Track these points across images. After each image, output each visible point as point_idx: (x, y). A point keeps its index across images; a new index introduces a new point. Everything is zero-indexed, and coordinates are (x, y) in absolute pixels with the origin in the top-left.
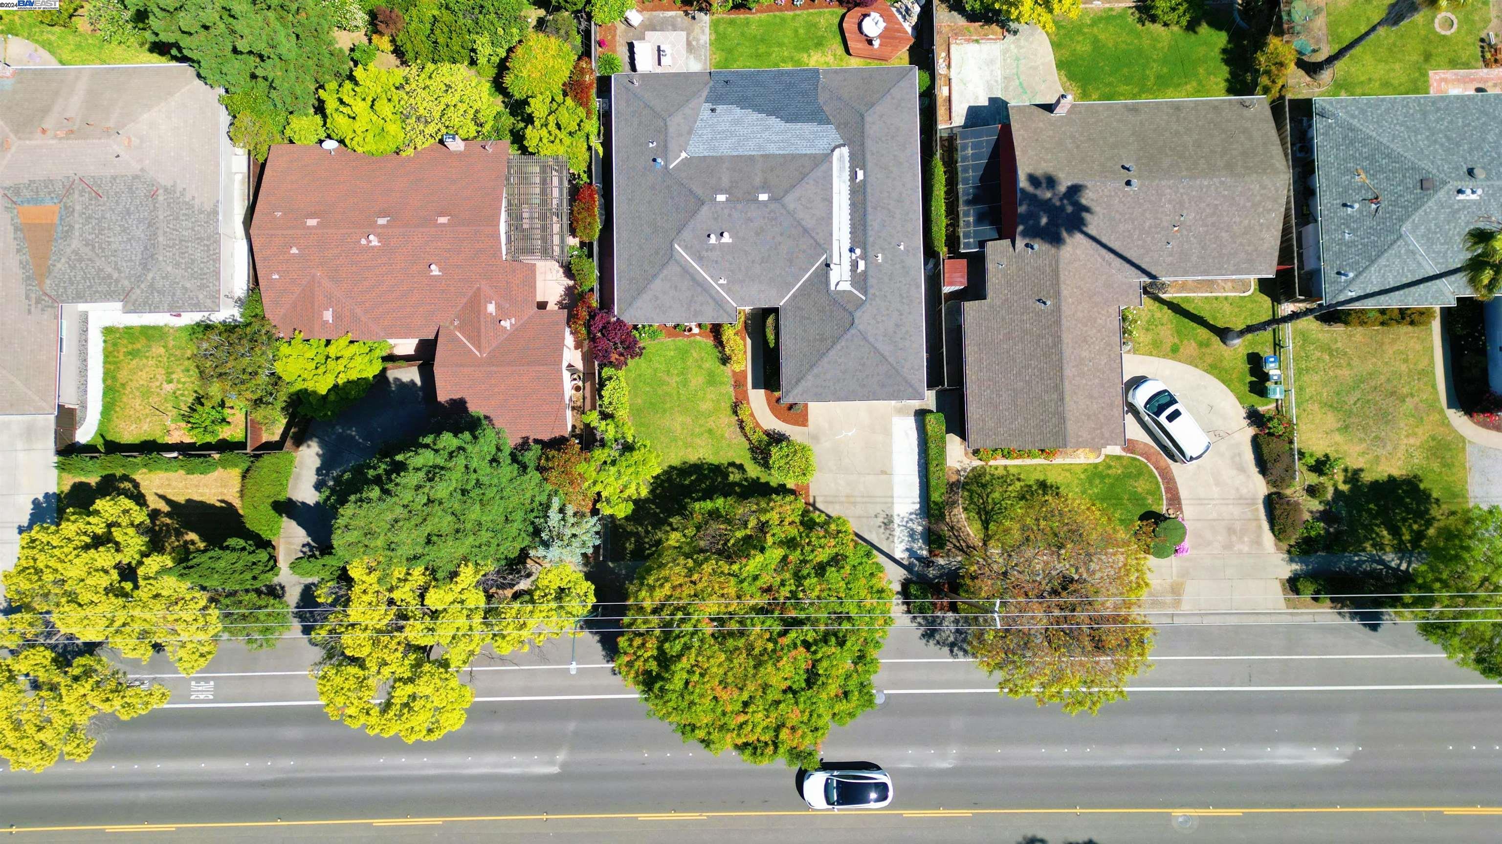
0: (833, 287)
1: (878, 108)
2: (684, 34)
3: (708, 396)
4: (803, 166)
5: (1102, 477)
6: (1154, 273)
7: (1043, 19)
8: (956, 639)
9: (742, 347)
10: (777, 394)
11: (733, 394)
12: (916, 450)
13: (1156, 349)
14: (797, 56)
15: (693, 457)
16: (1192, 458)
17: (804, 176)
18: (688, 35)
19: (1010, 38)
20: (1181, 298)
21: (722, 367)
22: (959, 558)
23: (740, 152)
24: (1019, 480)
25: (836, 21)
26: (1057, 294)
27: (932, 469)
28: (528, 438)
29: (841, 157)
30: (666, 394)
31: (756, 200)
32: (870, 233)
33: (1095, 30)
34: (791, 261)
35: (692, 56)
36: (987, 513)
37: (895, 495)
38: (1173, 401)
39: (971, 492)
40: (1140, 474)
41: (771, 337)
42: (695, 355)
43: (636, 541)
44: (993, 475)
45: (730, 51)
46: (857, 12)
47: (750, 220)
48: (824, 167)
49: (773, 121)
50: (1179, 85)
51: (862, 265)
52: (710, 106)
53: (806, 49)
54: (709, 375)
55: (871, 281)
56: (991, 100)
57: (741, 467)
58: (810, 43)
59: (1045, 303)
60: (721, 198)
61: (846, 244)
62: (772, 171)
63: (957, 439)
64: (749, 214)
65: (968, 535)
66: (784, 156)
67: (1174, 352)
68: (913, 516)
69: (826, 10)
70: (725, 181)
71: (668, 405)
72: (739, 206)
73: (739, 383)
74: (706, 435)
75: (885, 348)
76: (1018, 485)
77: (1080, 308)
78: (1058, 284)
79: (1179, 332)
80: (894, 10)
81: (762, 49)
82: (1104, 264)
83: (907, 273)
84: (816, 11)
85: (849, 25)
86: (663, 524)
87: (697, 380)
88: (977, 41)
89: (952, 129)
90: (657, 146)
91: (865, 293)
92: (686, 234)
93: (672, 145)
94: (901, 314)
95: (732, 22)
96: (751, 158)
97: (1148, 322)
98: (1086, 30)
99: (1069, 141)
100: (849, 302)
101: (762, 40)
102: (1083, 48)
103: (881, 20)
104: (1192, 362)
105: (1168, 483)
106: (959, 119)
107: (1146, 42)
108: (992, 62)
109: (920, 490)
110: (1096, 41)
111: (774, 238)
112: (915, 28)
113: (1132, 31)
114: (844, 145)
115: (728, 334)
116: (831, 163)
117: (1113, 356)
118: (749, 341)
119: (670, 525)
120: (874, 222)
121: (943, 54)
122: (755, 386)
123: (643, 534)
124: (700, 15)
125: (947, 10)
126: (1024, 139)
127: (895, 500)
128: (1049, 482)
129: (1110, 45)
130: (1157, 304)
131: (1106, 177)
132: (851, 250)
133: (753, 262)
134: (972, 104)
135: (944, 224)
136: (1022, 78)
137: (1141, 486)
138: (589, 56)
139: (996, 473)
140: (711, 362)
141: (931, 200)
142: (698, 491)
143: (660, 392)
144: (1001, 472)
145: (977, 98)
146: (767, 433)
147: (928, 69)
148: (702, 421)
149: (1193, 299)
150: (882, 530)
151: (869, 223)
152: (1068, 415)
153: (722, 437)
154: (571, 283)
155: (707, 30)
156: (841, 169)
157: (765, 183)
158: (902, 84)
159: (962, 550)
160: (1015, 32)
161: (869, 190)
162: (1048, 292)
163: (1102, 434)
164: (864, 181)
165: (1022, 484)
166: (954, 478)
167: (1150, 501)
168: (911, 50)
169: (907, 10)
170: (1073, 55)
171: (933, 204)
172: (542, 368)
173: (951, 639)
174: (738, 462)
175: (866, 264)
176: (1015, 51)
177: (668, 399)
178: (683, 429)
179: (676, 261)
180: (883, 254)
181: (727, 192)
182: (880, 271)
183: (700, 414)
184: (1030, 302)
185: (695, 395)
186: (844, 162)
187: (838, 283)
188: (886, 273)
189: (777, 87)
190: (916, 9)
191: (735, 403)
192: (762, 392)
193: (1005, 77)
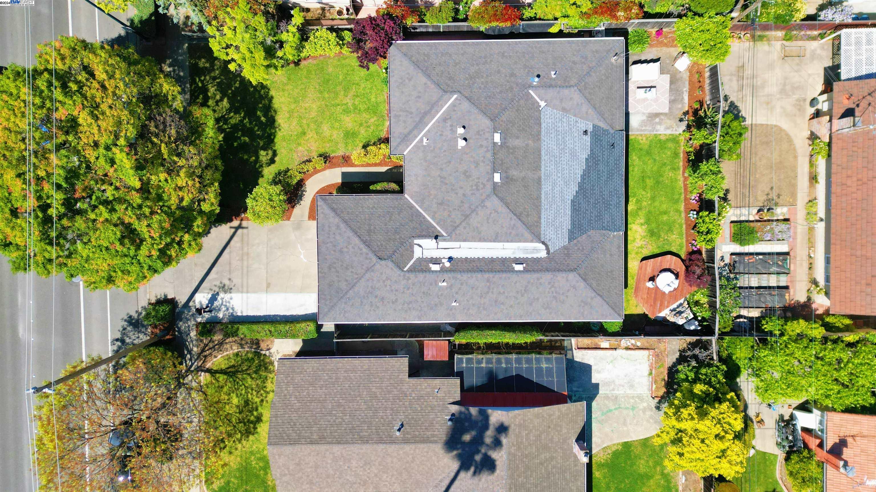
0: (416, 241)
1: (582, 284)
2: (666, 110)
3: (335, 132)
4: (528, 216)
5: (265, 469)
7: (664, 435)
8: (128, 344)
9: (372, 161)
10: (335, 193)
11: (337, 154)
14: (642, 213)
15: (281, 119)
17: (518, 216)
18: (665, 114)
19: (654, 403)
21: (361, 145)
22: (195, 349)
23: (544, 157)
24: (262, 401)
25: (674, 249)
26: (406, 441)
27: (267, 327)
29: (538, 250)
30: (336, 94)
31: (495, 171)
32: (465, 277)
33: (658, 477)
34: (441, 204)
35: (644, 118)
36: (234, 373)
37: (249, 294)
39: (252, 360)
41: (379, 187)
42: (373, 120)
43: (206, 68)
44: (266, 379)
45: (648, 153)
46: (681, 268)
47: (477, 164)
48: (527, 235)
49: (574, 188)
51: (435, 268)
52: (590, 129)
53: (648, 222)
54: (353, 134)
55: (421, 276)
56: (597, 386)
57: (272, 161)
58: (654, 225)
59: (399, 430)
60: (497, 138)
61: (455, 254)
62: (524, 186)
63: (298, 348)
64: (482, 164)
65: (215, 357)
66: (539, 198)
68: (231, 310)
69: (684, 240)
70: (514, 142)
71: (326, 95)
72: (489, 155)
73: (346, 160)
74: (300, 130)
75: (361, 287)
76: (258, 400)
77: (395, 460)
78: (416, 442)
80: (682, 301)
81: (650, 182)
83: (432, 308)
84: (684, 231)
85: (669, 261)
86: (221, 92)
87: (349, 122)
88: (650, 374)
89: (571, 350)
90: (551, 79)
91: (410, 271)
92: (466, 105)
93: (551, 93)
94: (393, 303)
95: (676, 154)
96: (538, 168)
98: (658, 469)
99: (548, 455)
100: (402, 255)
101: (658, 182)
102: (642, 466)
103: (672, 289)
106: (580, 356)
108: (632, 386)
109: (254, 316)
110: (648, 477)
111: (461, 188)
112: (664, 319)
114: (548, 253)
115: (384, 149)
116: (532, 241)
119: (221, 100)
121: (639, 344)
122: (344, 174)
123: (212, 75)
124: (683, 126)
125: (681, 348)
126: (550, 416)
127: (245, 295)
128: (259, 425)
132: (450, 259)
133: (441, 169)
134: (593, 368)
135: (479, 341)
136: (617, 412)
138: (644, 17)
139: (268, 382)
140: (364, 135)
141: (509, 331)
142: (251, 123)
143: (338, 88)
144: (269, 386)
145: (599, 372)
146: (300, 184)
147: (622, 330)
148: (313, 126)
150: (219, 284)
151: (474, 275)
153: (299, 144)
155: (669, 132)
156: (526, 250)
157: (512, 180)
158: (606, 306)
159: (203, 351)
160: (658, 408)
161: (504, 275)
162: (408, 433)
164: (513, 271)
165: (258, 403)
166: (263, 345)
168: (645, 316)
169: (680, 313)
170: (636, 457)
171: (498, 332)
173: (128, 340)
174: (276, 159)
175: (436, 271)
176: (641, 407)
177: (332, 95)
178: (306, 109)
179: (442, 96)
180: (447, 288)
181: (504, 143)
182: (431, 284)
183: (319, 125)
184: (402, 417)
185: (336, 120)
186: (532, 253)
187: (420, 246)
188: (429, 289)
189: (606, 193)
190: (680, 321)
191: (329, 157)
192: (339, 180)
193: (616, 398)
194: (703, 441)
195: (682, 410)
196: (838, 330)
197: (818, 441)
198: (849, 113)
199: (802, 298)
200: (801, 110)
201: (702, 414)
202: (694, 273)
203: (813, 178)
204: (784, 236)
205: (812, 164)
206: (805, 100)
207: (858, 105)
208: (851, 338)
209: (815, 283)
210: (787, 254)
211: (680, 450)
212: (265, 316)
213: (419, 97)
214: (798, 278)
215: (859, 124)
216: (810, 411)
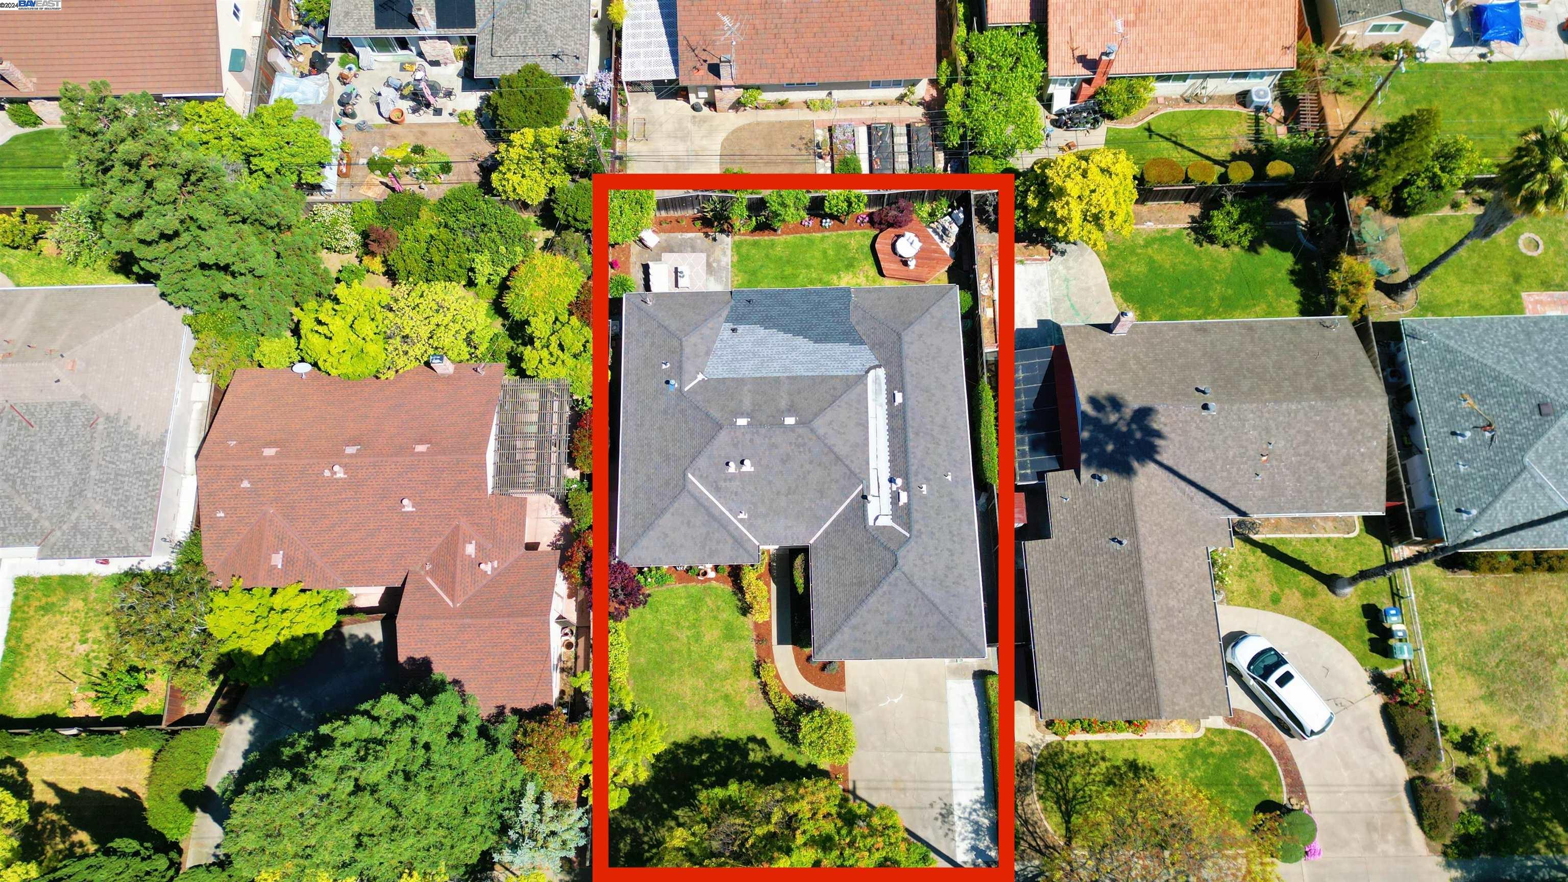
0: (871, 523)
1: (917, 328)
2: (704, 255)
3: (725, 653)
4: (834, 389)
5: (1205, 757)
6: (1243, 509)
7: (1093, 237)
9: (765, 593)
10: (807, 651)
11: (754, 651)
12: (977, 722)
13: (1253, 598)
14: (826, 277)
15: (705, 730)
16: (1312, 733)
17: (835, 399)
18: (708, 257)
19: (1057, 258)
20: (1276, 539)
21: (742, 618)
22: (1037, 862)
23: (764, 373)
24: (1103, 759)
25: (868, 242)
26: (1134, 532)
28: (503, 707)
29: (877, 378)
30: (675, 651)
31: (781, 424)
32: (912, 461)
33: (1150, 251)
34: (822, 493)
35: (712, 279)
36: (1067, 802)
37: (954, 779)
38: (1281, 662)
39: (1047, 774)
40: (1250, 753)
41: (799, 581)
42: (710, 603)
43: (632, 841)
44: (1072, 753)
45: (754, 273)
46: (890, 233)
47: (774, 446)
48: (858, 389)
49: (800, 340)
50: (1247, 307)
51: (904, 498)
52: (730, 325)
53: (836, 271)
54: (727, 628)
55: (915, 516)
56: (1040, 322)
57: (763, 743)
58: (840, 265)
59: (1120, 543)
60: (742, 422)
61: (885, 474)
62: (799, 393)
63: (1027, 708)
64: (773, 440)
65: (1046, 831)
66: (813, 378)
67: (1275, 602)
68: (978, 806)
69: (857, 231)
70: (747, 403)
71: (676, 665)
72: (763, 431)
73: (761, 638)
74: (721, 702)
75: (935, 594)
76: (1103, 765)
77: (1161, 548)
78: (1133, 520)
79: (1277, 579)
80: (930, 230)
81: (788, 270)
82: (1185, 498)
83: (957, 506)
84: (847, 232)
85: (883, 245)
86: (666, 818)
87: (712, 634)
88: (1021, 262)
90: (671, 368)
91: (909, 529)
92: (702, 462)
93: (688, 366)
94: (952, 555)
95: (755, 244)
96: (777, 380)
97: (1240, 567)
98: (1139, 251)
99: (1132, 362)
100: (890, 539)
101: (788, 262)
102: (1139, 269)
103: (916, 239)
104: (1297, 615)
105: (1285, 764)
107: (1206, 264)
108: (1040, 282)
109: (984, 772)
110: (1151, 262)
111: (802, 466)
112: (953, 248)
113: (1189, 252)
114: (879, 366)
115: (750, 578)
116: (866, 385)
117: (1205, 606)
118: (774, 587)
119: (676, 818)
120: (917, 447)
121: (986, 275)
122: (780, 642)
123: (641, 831)
124: (721, 237)
125: (987, 231)
126: (1082, 360)
127: (954, 785)
128: (1140, 763)
129: (1167, 266)
130: (1248, 547)
131: (1178, 400)
132: (891, 480)
133: (778, 493)
134: (1020, 326)
135: (996, 453)
136: (1074, 299)
137: (1253, 768)
139: (1075, 750)
140: (729, 613)
141: (980, 426)
142: (709, 775)
143: (667, 649)
144: (1081, 749)
145: (1025, 320)
146: (796, 700)
147: (969, 289)
148: (716, 685)
149: (1291, 540)
150: (939, 823)
151: (911, 450)
152: (1160, 677)
153: (742, 704)
154: (568, 521)
155: (729, 252)
156: (877, 393)
157: (792, 406)
158: (942, 303)
159: (1039, 851)
160: (1063, 253)
161: (909, 414)
162: (1124, 531)
163: (1202, 700)
164: (903, 405)
166: (1025, 757)
167: (1266, 788)
168: (950, 270)
169: (945, 230)
170: (1128, 276)
171: (982, 430)
172: (525, 620)
174: (759, 736)
175: (909, 496)
176: (1064, 271)
177: (676, 657)
178: (694, 694)
179: (689, 492)
180: (928, 485)
181: (748, 415)
182: (926, 504)
183: (715, 676)
184: (1103, 542)
185: (709, 652)
186: (880, 384)
187: (877, 518)
188: (932, 507)
189: (805, 306)
190: (955, 229)
191: (757, 662)
192: (789, 648)
193: (1055, 299)
194: (1093, 191)
195: (1059, 216)
196: (954, 72)
197: (1084, 85)
198: (715, 70)
199: (921, 110)
200: (704, 120)
201: (1061, 192)
202: (896, 217)
203: (782, 105)
204: (850, 130)
205: (766, 107)
206: (694, 117)
207: (705, 61)
208: (963, 59)
209: (901, 99)
210: (869, 127)
211: (1107, 216)
212: (984, 756)
213: (689, 523)
214: (897, 115)
215: (728, 57)
216: (1051, 97)
